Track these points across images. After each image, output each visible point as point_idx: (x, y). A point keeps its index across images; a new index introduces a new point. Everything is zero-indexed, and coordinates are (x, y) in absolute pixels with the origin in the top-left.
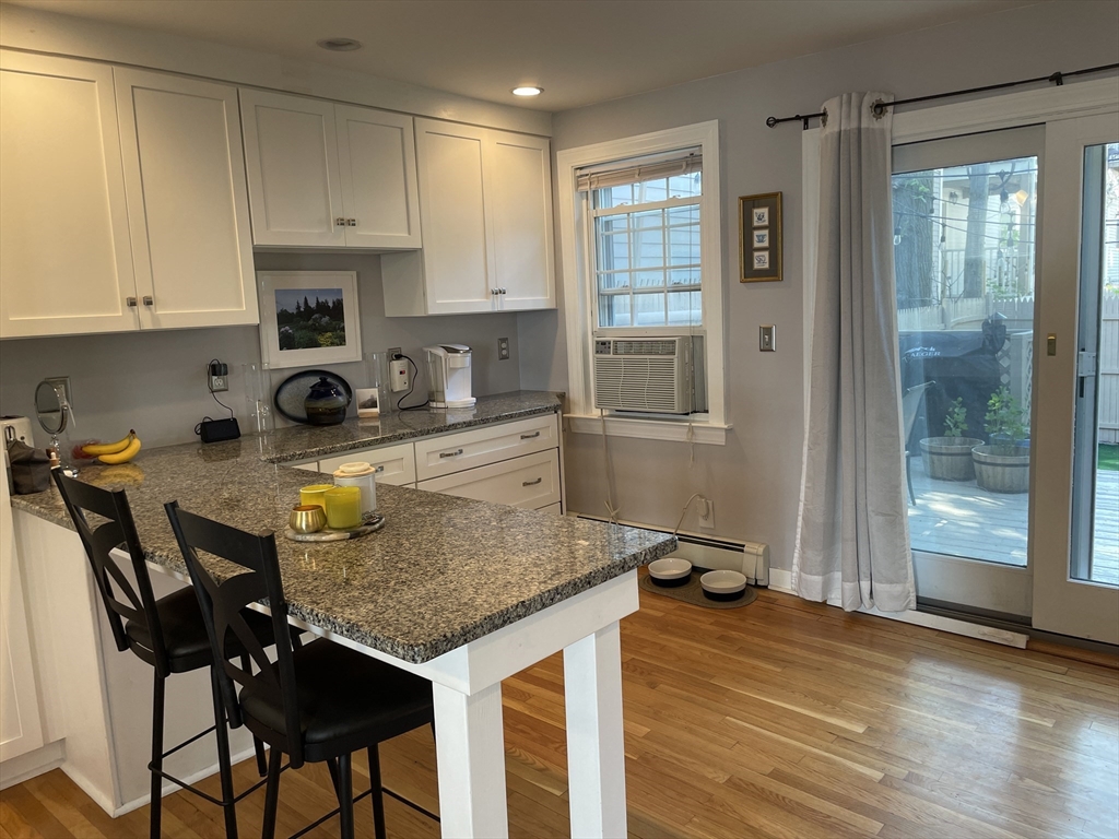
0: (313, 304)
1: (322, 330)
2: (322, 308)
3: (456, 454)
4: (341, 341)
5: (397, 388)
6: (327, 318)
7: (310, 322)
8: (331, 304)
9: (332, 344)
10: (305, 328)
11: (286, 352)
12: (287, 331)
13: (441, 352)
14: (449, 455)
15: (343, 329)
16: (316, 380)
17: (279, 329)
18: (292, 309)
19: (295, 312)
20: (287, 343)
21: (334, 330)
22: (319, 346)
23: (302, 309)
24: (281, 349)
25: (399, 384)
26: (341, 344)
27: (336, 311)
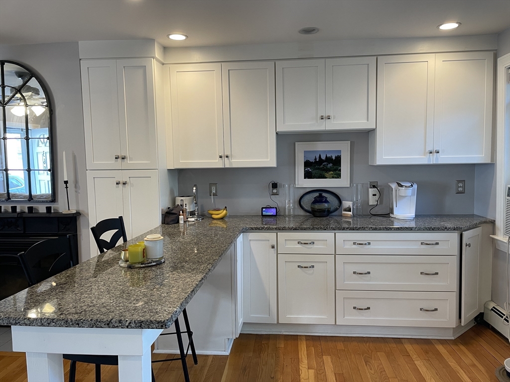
0: (323, 157)
1: (328, 170)
2: (328, 160)
3: (365, 244)
4: (339, 176)
5: (371, 203)
6: (331, 165)
7: (321, 166)
8: (334, 158)
9: (333, 177)
10: (319, 169)
11: (307, 180)
12: (308, 170)
13: (394, 186)
14: (361, 244)
15: (340, 170)
16: (317, 194)
17: (305, 169)
18: (312, 160)
19: (313, 161)
20: (308, 175)
21: (335, 170)
22: (326, 178)
23: (317, 160)
24: (305, 178)
25: (372, 201)
26: (338, 178)
27: (337, 161)
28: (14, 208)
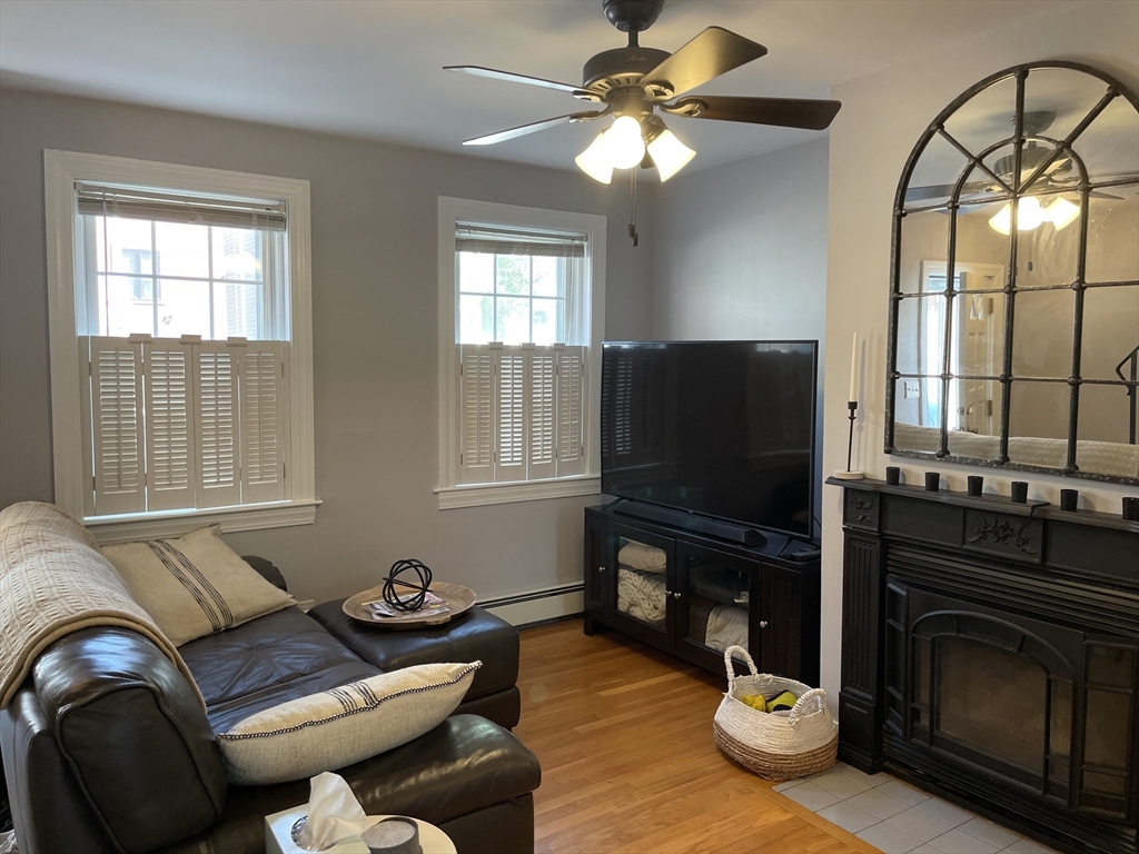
28: (1020, 490)
